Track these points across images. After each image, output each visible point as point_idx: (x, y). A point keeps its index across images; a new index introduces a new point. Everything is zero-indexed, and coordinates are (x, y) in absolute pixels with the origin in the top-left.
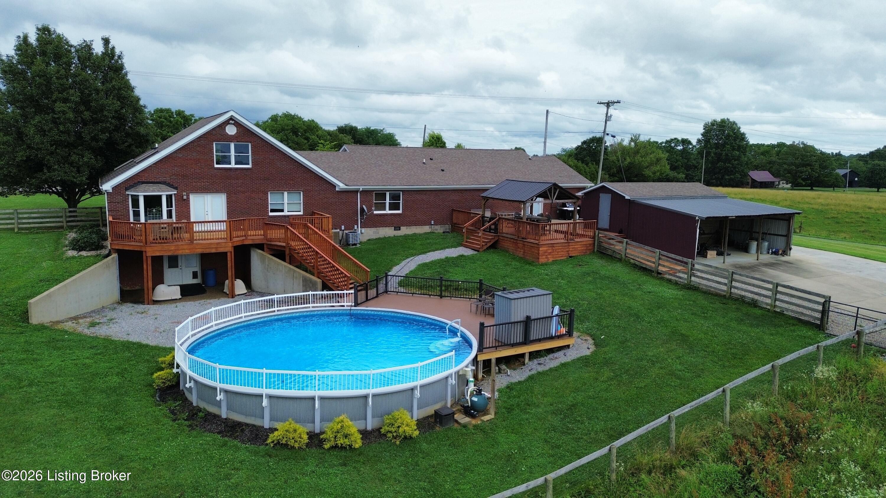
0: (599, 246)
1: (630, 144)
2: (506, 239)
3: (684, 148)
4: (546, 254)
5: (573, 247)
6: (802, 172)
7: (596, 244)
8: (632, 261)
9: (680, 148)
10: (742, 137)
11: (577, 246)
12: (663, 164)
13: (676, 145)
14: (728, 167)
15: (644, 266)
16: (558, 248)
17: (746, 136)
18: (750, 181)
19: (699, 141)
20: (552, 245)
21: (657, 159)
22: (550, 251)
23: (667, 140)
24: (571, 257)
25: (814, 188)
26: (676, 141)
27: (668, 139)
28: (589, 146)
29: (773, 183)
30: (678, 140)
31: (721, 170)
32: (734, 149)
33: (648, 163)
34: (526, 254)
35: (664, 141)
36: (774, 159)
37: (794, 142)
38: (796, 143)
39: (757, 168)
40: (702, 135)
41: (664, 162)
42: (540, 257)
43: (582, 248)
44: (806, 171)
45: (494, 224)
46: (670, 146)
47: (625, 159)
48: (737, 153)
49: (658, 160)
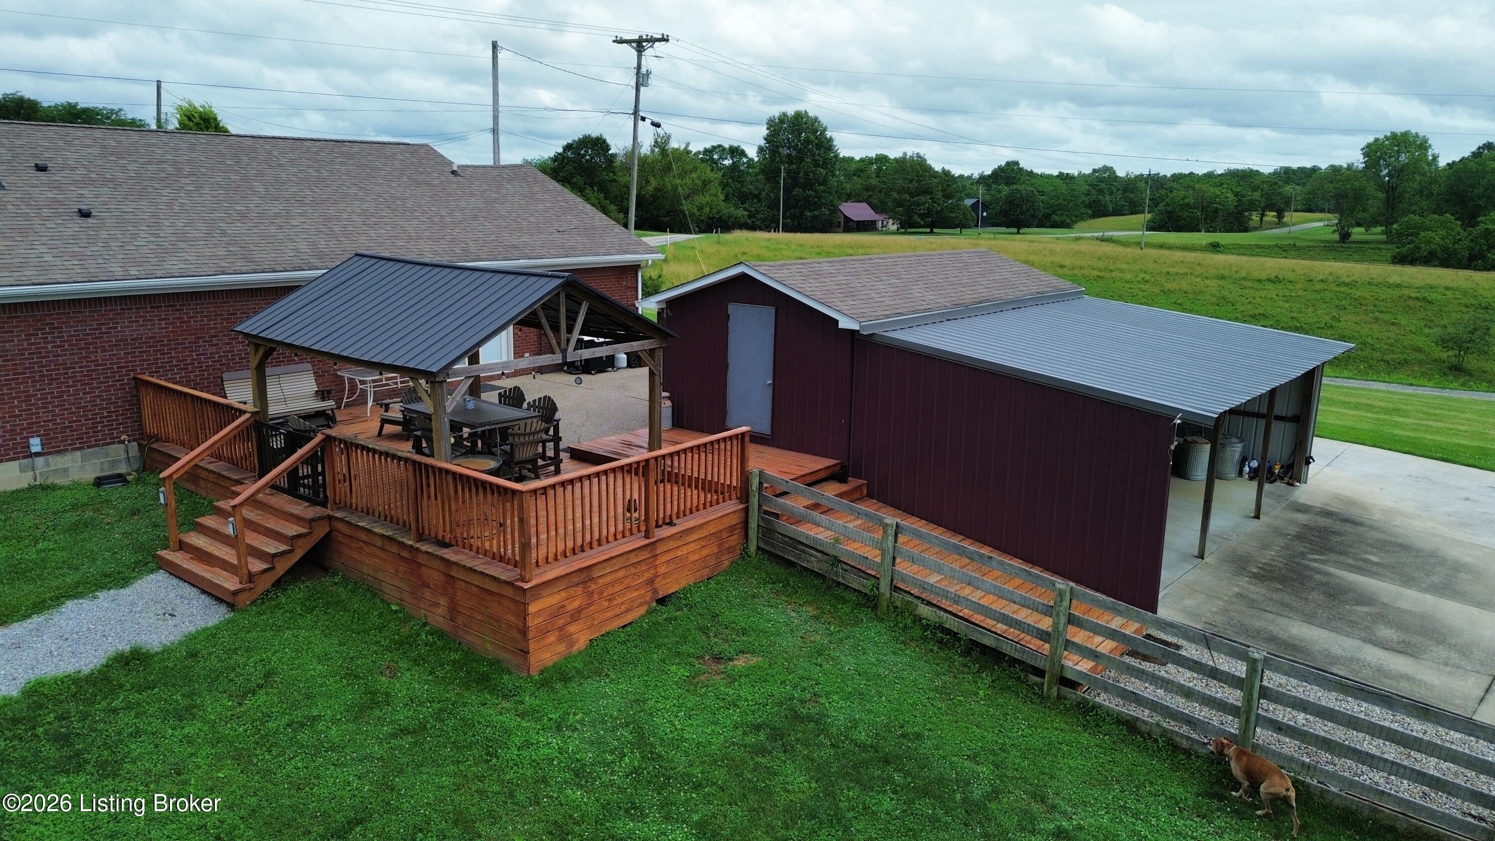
0: (768, 532)
1: (652, 151)
2: (363, 536)
3: (734, 163)
4: (561, 622)
5: (672, 555)
6: (918, 205)
7: (753, 524)
8: (924, 611)
9: (727, 162)
10: (826, 145)
11: (684, 551)
12: (713, 191)
13: (721, 158)
14: (810, 196)
15: (988, 641)
16: (608, 579)
17: (835, 143)
18: (842, 220)
19: (761, 150)
20: (583, 576)
21: (704, 181)
22: (576, 604)
23: (705, 149)
24: (662, 601)
25: (935, 230)
26: (719, 148)
27: (708, 146)
28: (579, 154)
29: (874, 223)
30: (724, 149)
31: (798, 201)
32: (817, 165)
33: (689, 189)
34: (460, 621)
35: (702, 149)
36: (874, 182)
37: (905, 154)
38: (909, 154)
39: (849, 198)
40: (766, 139)
41: (715, 188)
42: (532, 646)
43: (705, 552)
44: (924, 203)
45: (312, 459)
46: (711, 158)
47: (647, 182)
48: (823, 172)
49: (706, 183)
